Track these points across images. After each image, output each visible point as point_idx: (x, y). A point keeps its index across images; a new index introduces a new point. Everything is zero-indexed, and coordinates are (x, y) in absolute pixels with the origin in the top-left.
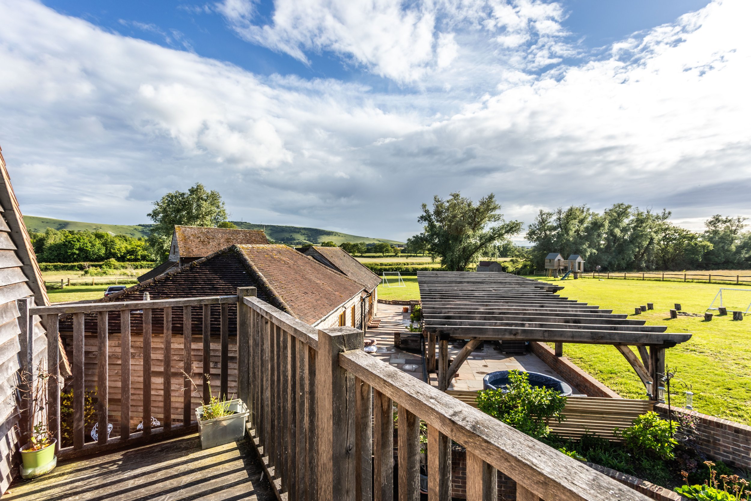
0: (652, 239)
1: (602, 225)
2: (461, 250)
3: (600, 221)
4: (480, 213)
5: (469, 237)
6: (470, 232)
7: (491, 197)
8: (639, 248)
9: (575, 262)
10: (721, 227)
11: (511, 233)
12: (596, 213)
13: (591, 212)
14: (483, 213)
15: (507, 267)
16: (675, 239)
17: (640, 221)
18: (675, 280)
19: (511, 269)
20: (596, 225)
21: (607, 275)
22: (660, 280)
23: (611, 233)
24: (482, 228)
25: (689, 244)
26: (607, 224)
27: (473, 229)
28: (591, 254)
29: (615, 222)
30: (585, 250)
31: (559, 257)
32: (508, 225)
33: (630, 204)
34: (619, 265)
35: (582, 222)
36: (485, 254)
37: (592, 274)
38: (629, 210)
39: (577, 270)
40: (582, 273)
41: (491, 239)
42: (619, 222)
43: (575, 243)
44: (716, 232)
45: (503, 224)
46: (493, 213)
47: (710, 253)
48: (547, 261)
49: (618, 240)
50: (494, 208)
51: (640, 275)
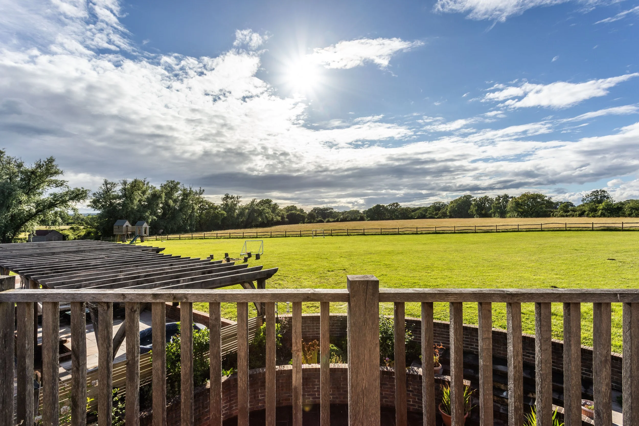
0: (193, 209)
1: (160, 197)
2: (9, 218)
3: (158, 193)
4: (36, 177)
5: (20, 202)
6: (24, 198)
7: (51, 160)
8: (185, 215)
9: (142, 228)
10: (230, 201)
11: (77, 200)
12: (154, 186)
13: (150, 185)
14: (41, 176)
15: (68, 235)
16: (206, 209)
17: (186, 195)
18: (212, 237)
19: (72, 236)
20: (155, 196)
21: (166, 237)
22: (202, 239)
23: (166, 204)
24: (40, 194)
25: (214, 213)
26: (163, 195)
27: (27, 194)
28: (152, 220)
29: (169, 195)
30: (148, 217)
31: (127, 223)
32: (73, 192)
33: (179, 181)
34: (172, 229)
35: (144, 193)
36: (43, 222)
37: (155, 237)
38: (179, 186)
39: (144, 234)
40: (148, 236)
41: (52, 205)
42: (172, 195)
43: (138, 211)
44: (227, 205)
45: (67, 190)
46: (53, 178)
47: (225, 218)
48: (115, 227)
49: (171, 209)
50: (56, 173)
51: (189, 235)
